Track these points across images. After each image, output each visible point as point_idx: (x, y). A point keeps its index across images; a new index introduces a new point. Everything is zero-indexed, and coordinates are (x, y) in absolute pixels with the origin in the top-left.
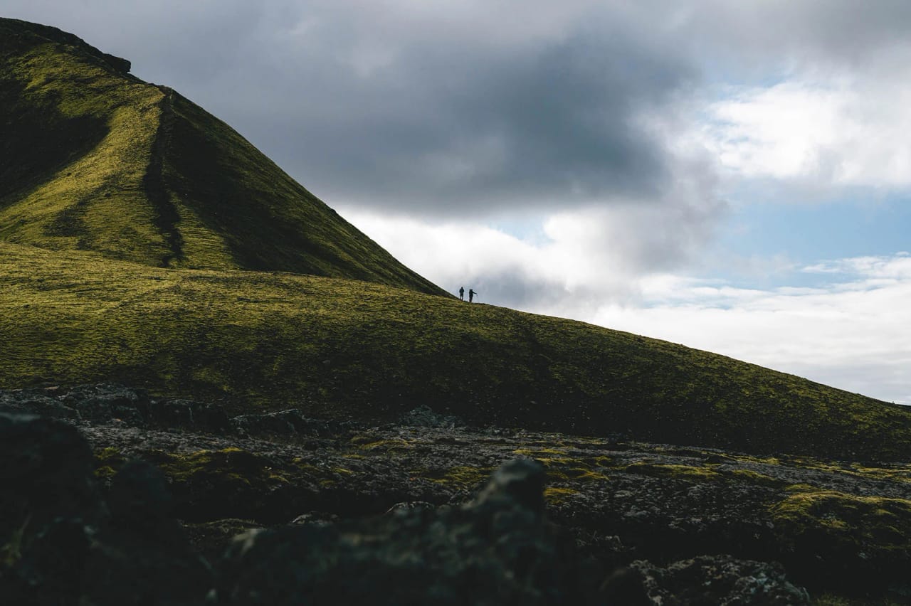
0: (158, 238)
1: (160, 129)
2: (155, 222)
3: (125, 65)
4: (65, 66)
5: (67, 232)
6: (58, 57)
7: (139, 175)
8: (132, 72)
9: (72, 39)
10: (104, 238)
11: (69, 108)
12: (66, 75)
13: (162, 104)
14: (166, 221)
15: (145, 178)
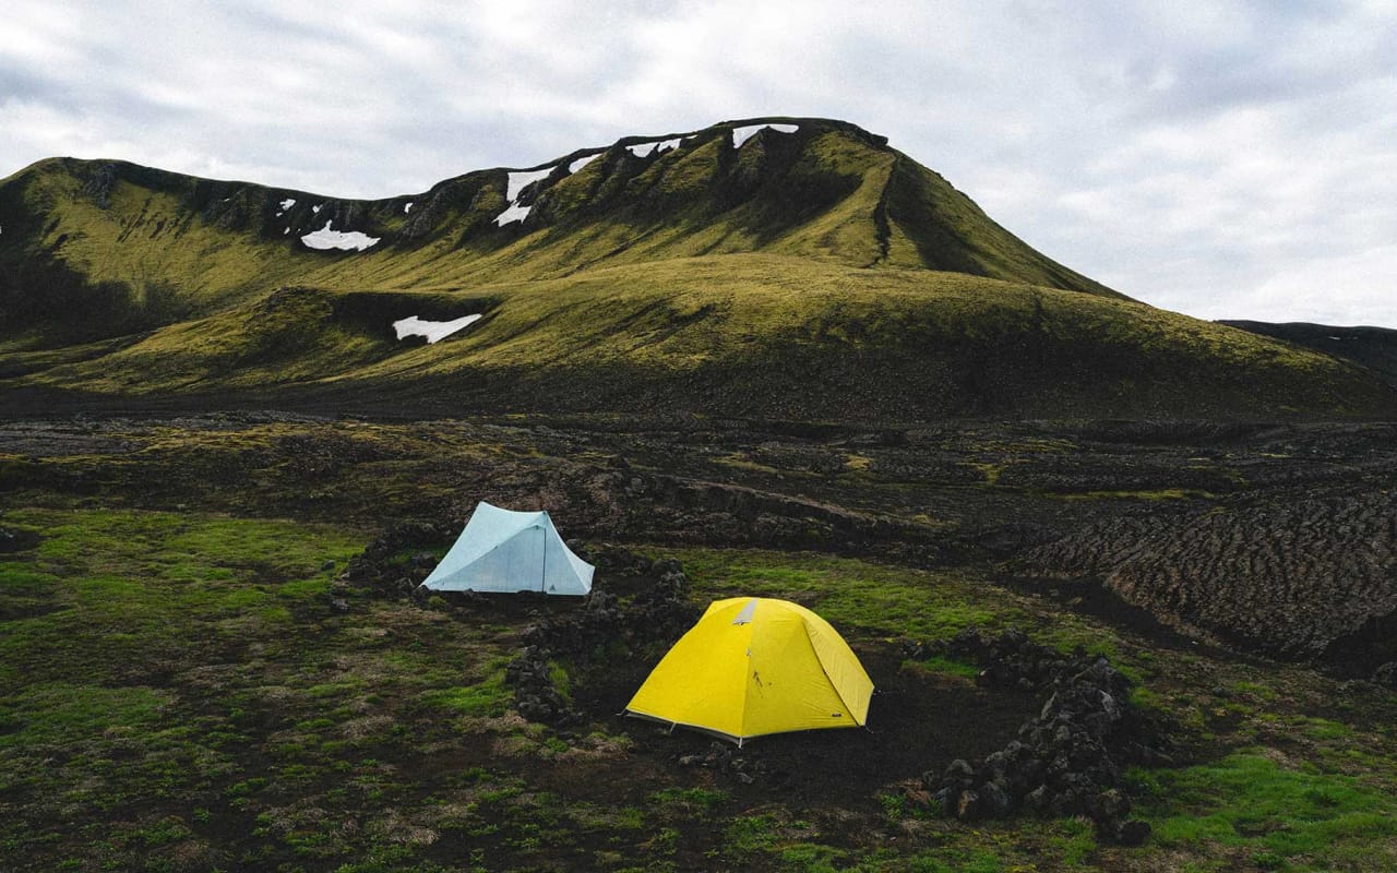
0: (876, 247)
1: (890, 181)
2: (876, 237)
3: (883, 140)
4: (845, 145)
5: (826, 245)
6: (840, 140)
7: (872, 209)
8: (889, 144)
9: (853, 127)
10: (844, 248)
11: (842, 170)
12: (843, 151)
13: (894, 166)
14: (883, 236)
15: (875, 211)
